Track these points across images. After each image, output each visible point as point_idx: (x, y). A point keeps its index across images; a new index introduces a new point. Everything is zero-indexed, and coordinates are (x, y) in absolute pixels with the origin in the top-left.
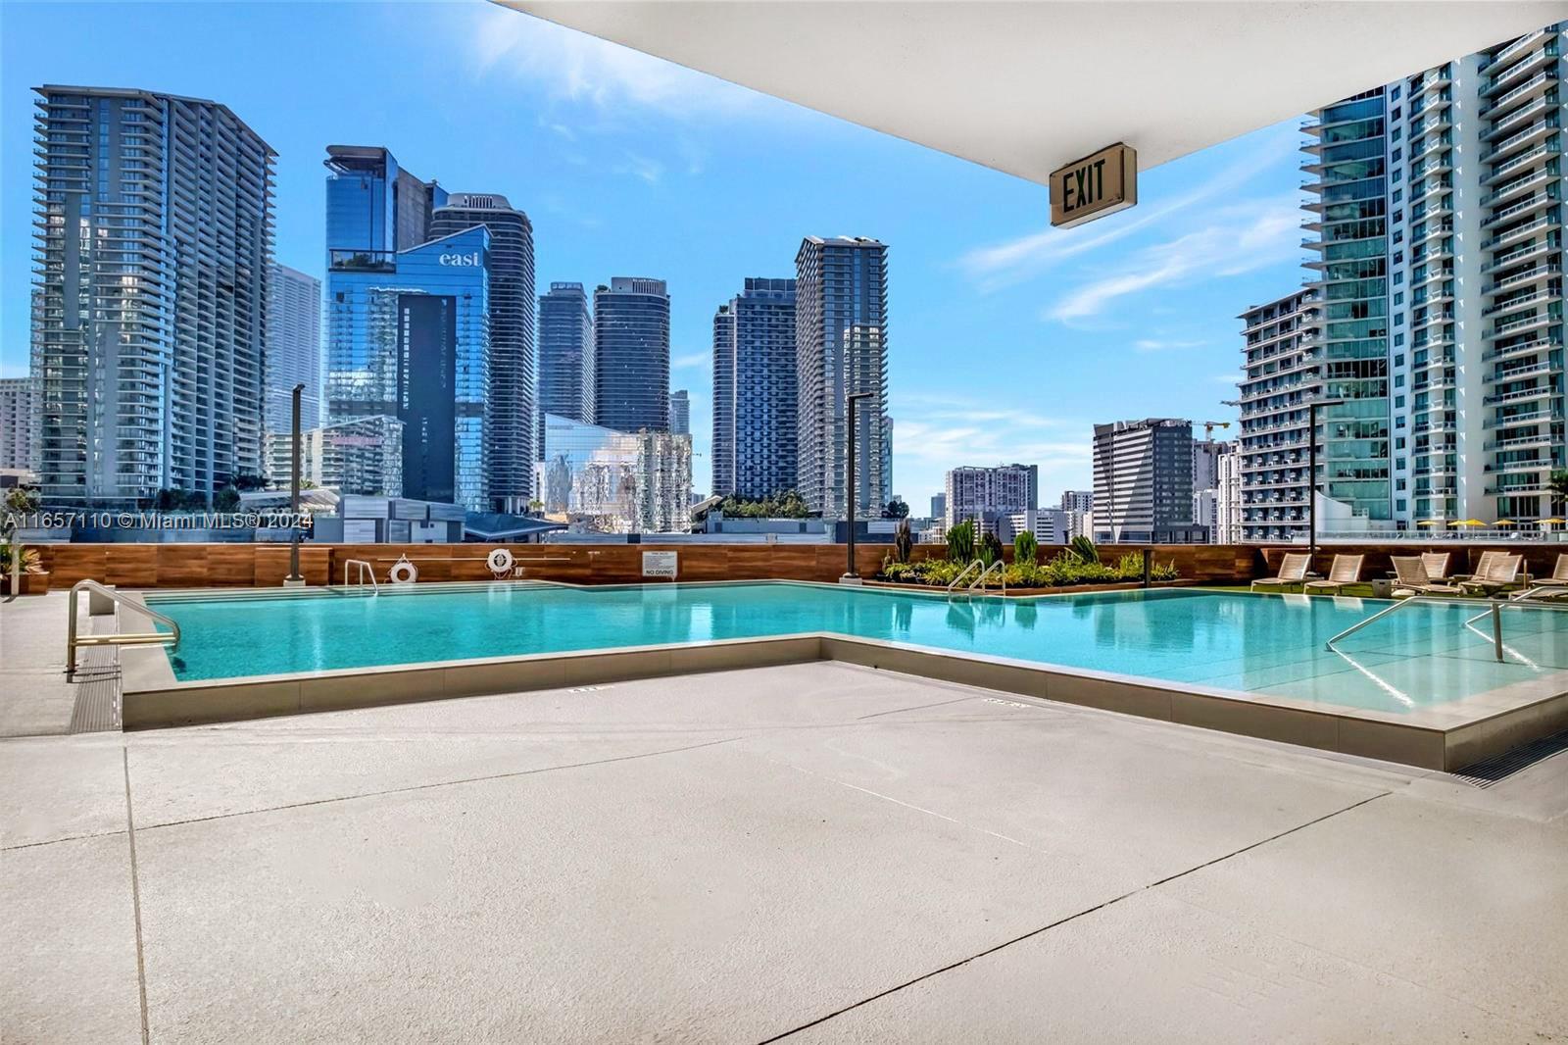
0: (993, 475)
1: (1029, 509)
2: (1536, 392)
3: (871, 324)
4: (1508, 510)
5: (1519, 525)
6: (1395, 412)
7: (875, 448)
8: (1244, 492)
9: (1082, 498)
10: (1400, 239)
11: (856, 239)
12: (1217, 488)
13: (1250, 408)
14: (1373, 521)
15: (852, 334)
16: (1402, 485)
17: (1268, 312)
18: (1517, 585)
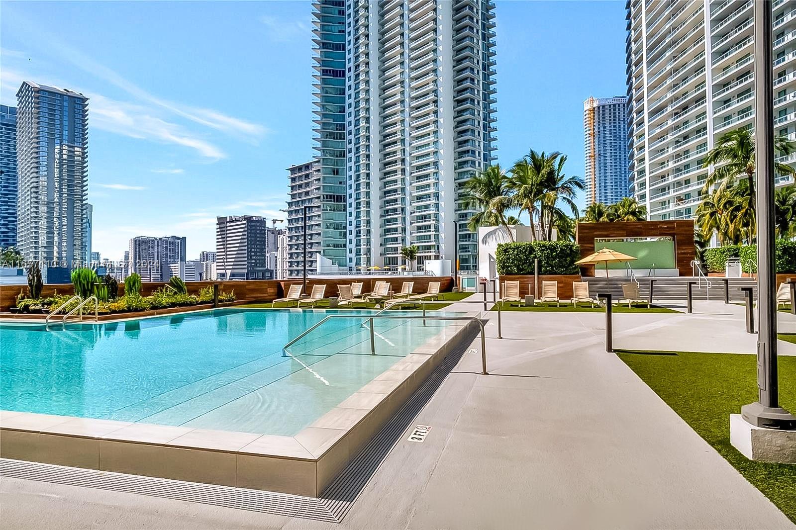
0: (160, 241)
1: (181, 261)
2: (397, 214)
3: (76, 145)
4: (388, 263)
5: (391, 268)
6: (349, 219)
7: (78, 222)
8: (289, 253)
9: (211, 255)
10: (351, 143)
11: (65, 90)
12: (277, 251)
13: (292, 213)
14: (340, 267)
15: (61, 150)
16: (351, 251)
17: (300, 169)
18: (388, 297)
